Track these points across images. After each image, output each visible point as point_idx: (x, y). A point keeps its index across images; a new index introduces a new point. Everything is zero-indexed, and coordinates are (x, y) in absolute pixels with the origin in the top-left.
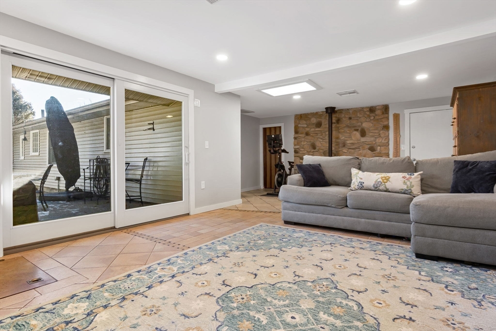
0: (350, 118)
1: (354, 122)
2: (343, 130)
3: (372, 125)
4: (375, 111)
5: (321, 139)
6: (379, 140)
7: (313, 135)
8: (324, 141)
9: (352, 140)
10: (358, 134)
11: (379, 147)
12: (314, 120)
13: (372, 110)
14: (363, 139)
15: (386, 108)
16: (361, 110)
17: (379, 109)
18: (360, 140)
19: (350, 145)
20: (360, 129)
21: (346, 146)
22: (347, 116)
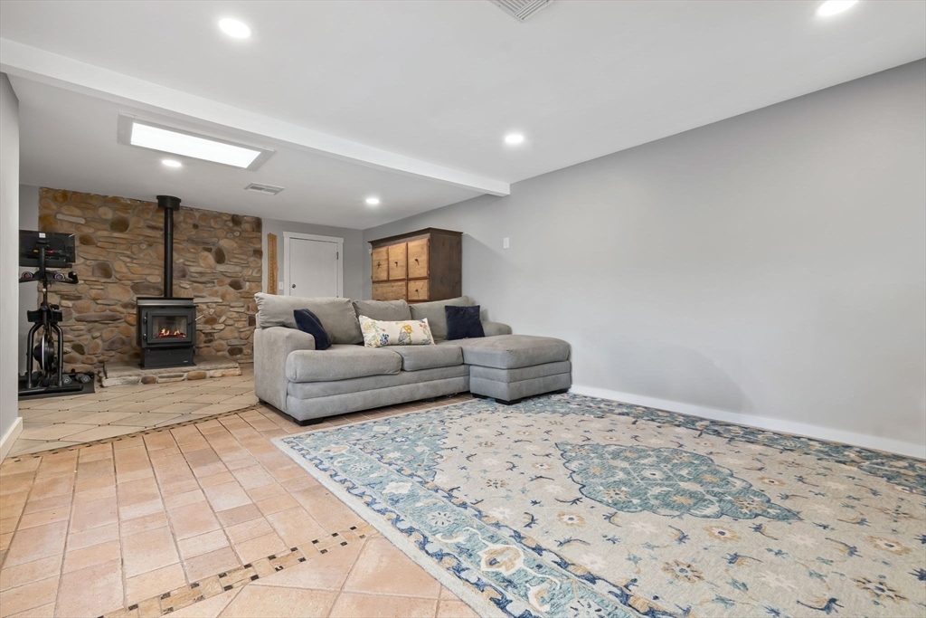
0: (195, 226)
1: (205, 235)
2: (181, 246)
3: (235, 245)
4: (240, 224)
5: (128, 257)
6: (248, 273)
7: (106, 245)
8: (135, 261)
9: (199, 266)
10: (210, 258)
11: (248, 283)
12: (108, 213)
13: (236, 220)
14: (221, 268)
15: (258, 224)
16: (217, 216)
17: (247, 222)
18: (215, 269)
19: (197, 275)
20: (214, 249)
21: (187, 277)
22: (190, 221)
